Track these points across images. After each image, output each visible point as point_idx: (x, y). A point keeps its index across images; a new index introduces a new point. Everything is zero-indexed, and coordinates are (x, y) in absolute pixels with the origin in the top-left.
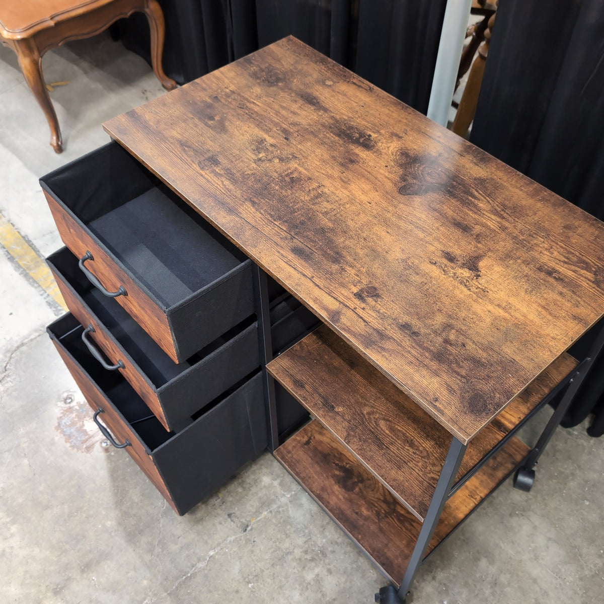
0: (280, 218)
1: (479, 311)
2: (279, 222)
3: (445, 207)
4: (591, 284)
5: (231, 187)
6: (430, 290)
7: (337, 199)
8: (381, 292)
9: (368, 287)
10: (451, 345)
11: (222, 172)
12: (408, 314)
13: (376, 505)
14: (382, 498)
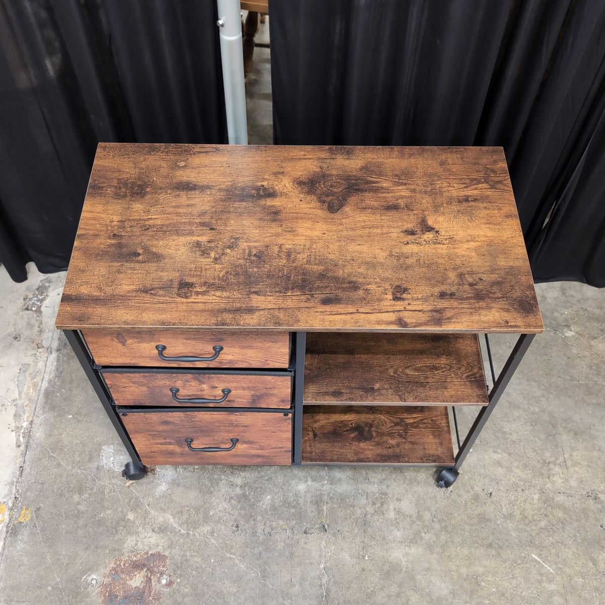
0: (287, 289)
1: (463, 253)
2: (290, 292)
3: (369, 202)
4: (491, 190)
5: (225, 294)
6: (426, 262)
7: (302, 247)
8: (405, 286)
9: (394, 289)
10: (475, 284)
11: (204, 289)
12: (434, 286)
13: (394, 431)
14: (393, 425)
